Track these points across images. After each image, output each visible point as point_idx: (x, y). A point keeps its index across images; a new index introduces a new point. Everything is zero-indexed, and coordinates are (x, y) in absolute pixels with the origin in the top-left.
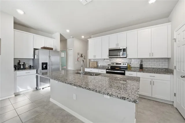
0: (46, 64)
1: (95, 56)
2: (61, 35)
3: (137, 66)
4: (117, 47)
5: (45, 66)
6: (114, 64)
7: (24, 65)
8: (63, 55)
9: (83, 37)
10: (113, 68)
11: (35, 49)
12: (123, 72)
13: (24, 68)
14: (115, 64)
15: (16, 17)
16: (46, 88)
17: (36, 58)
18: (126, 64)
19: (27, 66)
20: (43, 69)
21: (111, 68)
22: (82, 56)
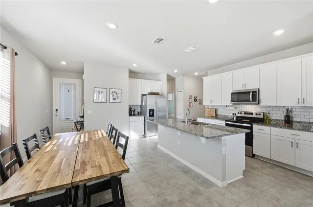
0: (153, 110)
1: (212, 102)
2: (168, 76)
3: (282, 119)
4: (243, 89)
5: (152, 113)
6: (241, 113)
7: (134, 111)
8: (171, 97)
9: (196, 74)
10: (240, 119)
11: (143, 95)
12: (250, 125)
13: (134, 115)
14: (243, 113)
15: (131, 68)
16: (152, 136)
17: (143, 104)
18: (262, 114)
19: (136, 113)
20: (150, 116)
21: (236, 119)
22: (197, 100)
